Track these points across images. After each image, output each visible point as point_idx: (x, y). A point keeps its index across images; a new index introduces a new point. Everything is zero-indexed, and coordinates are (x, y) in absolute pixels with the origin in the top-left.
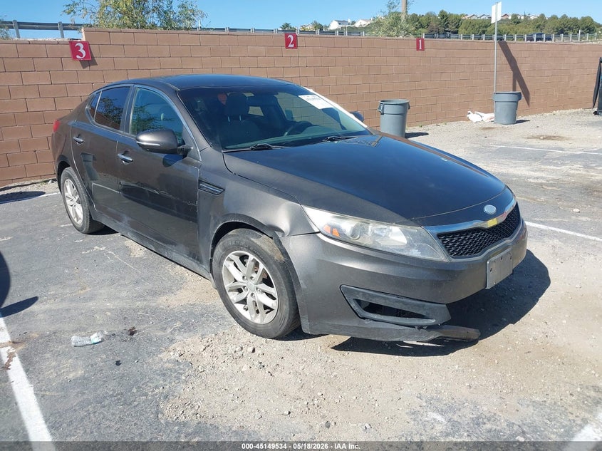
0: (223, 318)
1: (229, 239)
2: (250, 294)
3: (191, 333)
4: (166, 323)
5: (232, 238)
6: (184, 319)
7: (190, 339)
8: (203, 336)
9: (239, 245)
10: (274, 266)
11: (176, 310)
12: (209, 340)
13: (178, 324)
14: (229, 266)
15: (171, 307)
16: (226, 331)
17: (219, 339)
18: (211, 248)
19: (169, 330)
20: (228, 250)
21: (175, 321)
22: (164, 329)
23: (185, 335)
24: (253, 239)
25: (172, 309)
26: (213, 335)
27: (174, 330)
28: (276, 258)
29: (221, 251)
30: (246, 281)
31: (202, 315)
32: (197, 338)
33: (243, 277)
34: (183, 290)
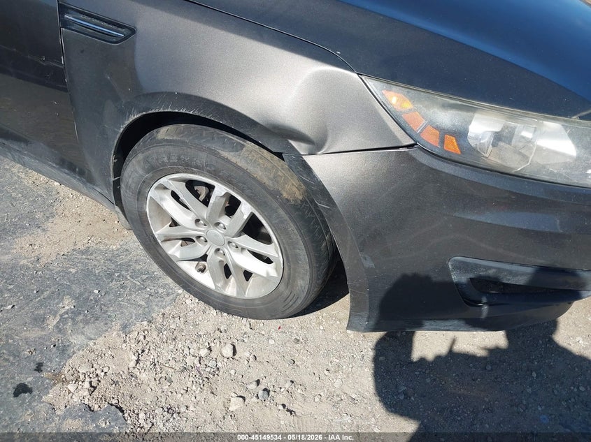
0: (153, 278)
1: (161, 150)
2: (213, 250)
3: (100, 324)
4: (41, 304)
5: (170, 149)
6: (77, 289)
7: (100, 340)
8: (125, 328)
9: (188, 165)
10: (281, 212)
11: (55, 267)
12: (141, 338)
13: (68, 304)
14: (162, 199)
15: (43, 261)
16: (167, 310)
17: (160, 331)
18: (112, 160)
19: (52, 322)
20: (157, 171)
21: (59, 295)
22: (39, 321)
23: (89, 330)
24: (225, 154)
25: (47, 266)
26: (145, 323)
27: (63, 320)
28: (285, 195)
29: (141, 172)
30: (203, 228)
31: (110, 276)
32: (114, 336)
33: (197, 221)
34: (57, 220)
